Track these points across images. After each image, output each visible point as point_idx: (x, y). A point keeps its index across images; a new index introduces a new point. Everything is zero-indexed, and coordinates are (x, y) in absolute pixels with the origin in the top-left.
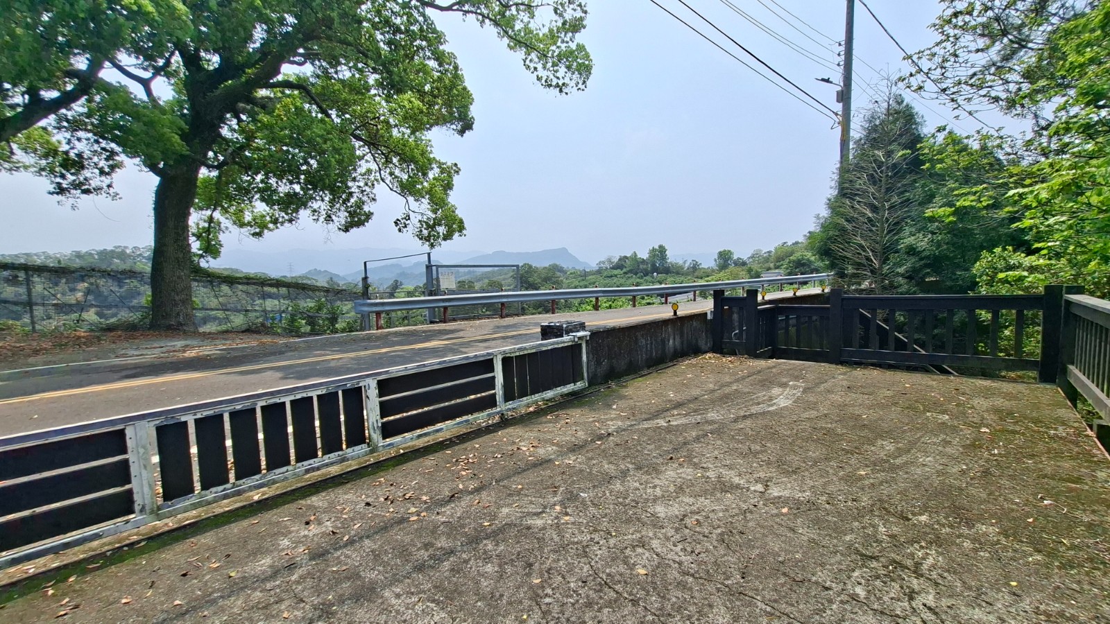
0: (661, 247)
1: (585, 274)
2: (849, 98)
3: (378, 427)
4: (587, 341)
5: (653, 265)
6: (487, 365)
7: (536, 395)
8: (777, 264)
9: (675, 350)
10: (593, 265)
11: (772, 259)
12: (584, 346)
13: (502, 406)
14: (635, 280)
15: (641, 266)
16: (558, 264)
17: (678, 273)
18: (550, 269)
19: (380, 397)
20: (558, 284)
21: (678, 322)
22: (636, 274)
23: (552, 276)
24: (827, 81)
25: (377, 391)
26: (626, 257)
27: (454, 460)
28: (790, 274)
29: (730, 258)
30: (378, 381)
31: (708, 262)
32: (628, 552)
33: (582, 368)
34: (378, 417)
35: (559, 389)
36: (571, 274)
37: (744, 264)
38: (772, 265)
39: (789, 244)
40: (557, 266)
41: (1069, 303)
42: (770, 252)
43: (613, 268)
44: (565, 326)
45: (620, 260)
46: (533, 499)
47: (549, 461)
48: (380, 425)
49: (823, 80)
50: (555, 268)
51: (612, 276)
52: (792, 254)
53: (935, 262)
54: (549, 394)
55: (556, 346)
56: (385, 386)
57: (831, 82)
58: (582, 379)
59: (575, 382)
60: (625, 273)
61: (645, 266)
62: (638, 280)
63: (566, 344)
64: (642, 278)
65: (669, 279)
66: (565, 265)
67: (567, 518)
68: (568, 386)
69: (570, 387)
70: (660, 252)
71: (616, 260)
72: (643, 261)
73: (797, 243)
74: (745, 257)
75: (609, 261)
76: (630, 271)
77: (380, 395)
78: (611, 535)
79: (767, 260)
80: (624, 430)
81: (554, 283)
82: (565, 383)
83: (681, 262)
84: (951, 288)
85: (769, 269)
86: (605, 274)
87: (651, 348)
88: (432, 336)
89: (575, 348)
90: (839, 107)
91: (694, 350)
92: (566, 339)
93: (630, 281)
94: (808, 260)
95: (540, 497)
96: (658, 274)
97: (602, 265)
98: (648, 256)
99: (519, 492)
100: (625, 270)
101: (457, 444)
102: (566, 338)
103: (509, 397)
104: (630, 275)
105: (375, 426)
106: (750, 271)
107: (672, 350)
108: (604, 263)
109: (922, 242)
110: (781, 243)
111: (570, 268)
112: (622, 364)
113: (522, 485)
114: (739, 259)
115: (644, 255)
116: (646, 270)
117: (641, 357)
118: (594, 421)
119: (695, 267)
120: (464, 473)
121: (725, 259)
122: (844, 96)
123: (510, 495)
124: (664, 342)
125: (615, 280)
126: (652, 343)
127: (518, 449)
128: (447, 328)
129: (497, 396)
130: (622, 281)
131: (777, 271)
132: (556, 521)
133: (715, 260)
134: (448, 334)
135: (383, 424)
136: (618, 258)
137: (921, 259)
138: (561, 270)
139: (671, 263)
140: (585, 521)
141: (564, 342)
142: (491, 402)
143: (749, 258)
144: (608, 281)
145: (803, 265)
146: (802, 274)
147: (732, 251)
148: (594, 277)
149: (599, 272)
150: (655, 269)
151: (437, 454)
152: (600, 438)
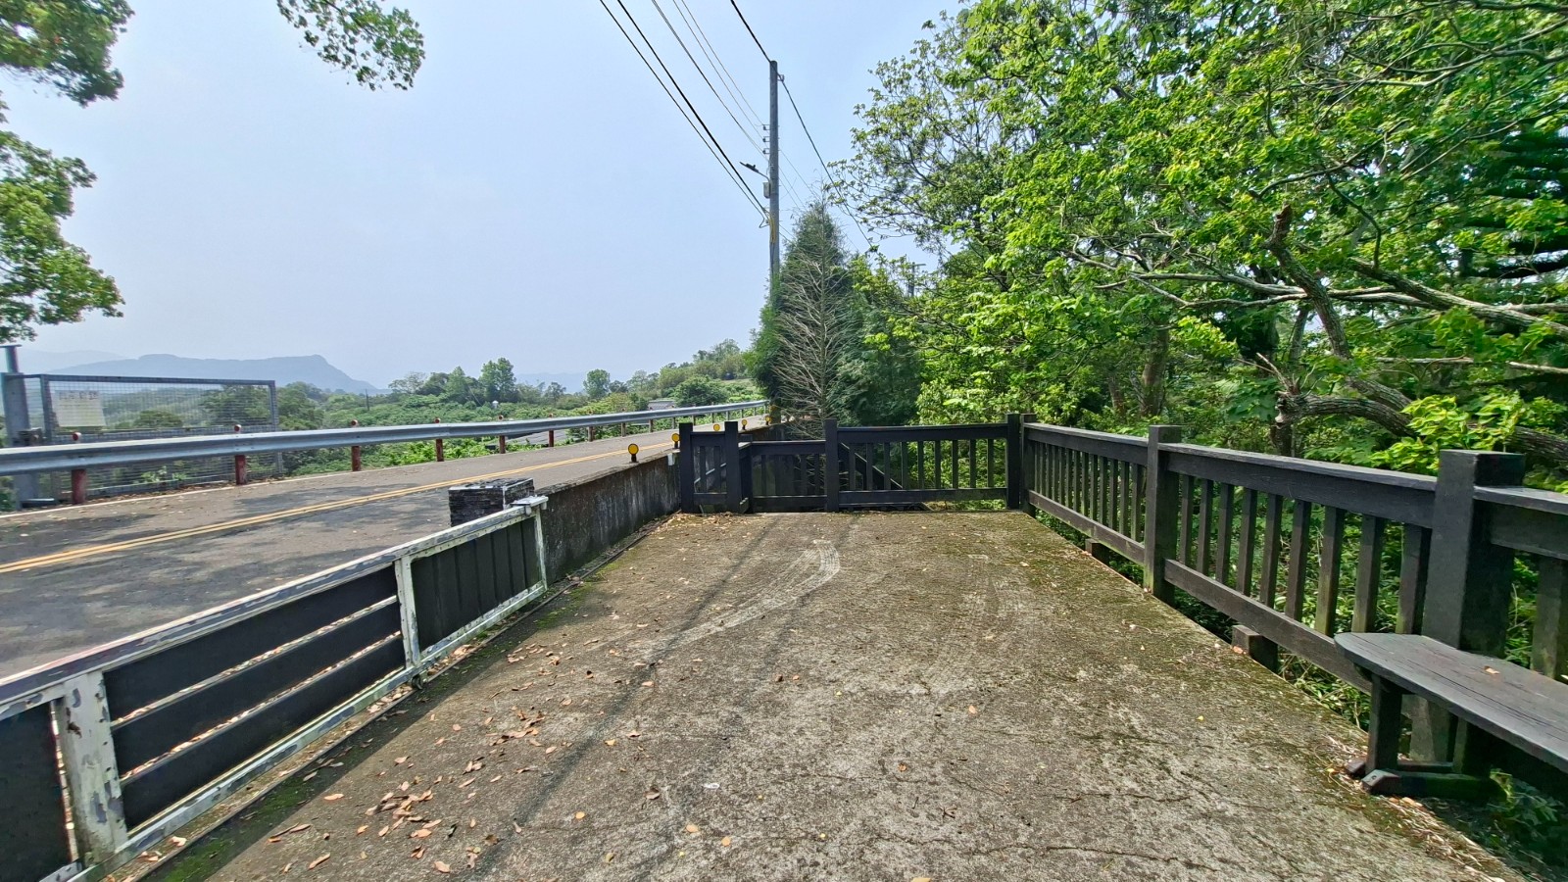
0: (503, 361)
1: (366, 403)
2: (777, 194)
3: (111, 801)
4: (542, 513)
5: (492, 389)
6: (384, 580)
7: (473, 623)
8: (666, 391)
9: (639, 515)
10: (381, 384)
11: (659, 383)
12: (538, 521)
13: (417, 661)
14: (462, 410)
15: (472, 390)
16: (307, 382)
17: (531, 402)
18: (293, 393)
19: (113, 719)
20: (313, 420)
21: (640, 471)
22: (463, 402)
23: (297, 405)
24: (753, 168)
25: (104, 703)
26: (443, 376)
27: (371, 810)
28: (683, 404)
29: (605, 382)
30: (105, 674)
31: (576, 386)
32: (868, 855)
33: (537, 559)
34: (113, 773)
35: (506, 603)
36: (337, 400)
37: (624, 390)
38: (659, 392)
39: (678, 366)
40: (305, 386)
41: (1027, 430)
42: (654, 375)
43: (421, 392)
44: (505, 489)
45: (433, 379)
46: (632, 830)
47: (589, 743)
48: (117, 793)
49: (748, 166)
50: (303, 392)
51: (419, 406)
52: (680, 379)
53: (872, 391)
54: (493, 616)
55: (499, 527)
56: (121, 687)
57: (757, 171)
58: (539, 579)
59: (528, 586)
60: (443, 400)
61: (478, 391)
62: (467, 412)
63: (513, 522)
64: (474, 408)
65: (519, 411)
66: (321, 385)
67: (726, 840)
68: (519, 595)
69: (523, 597)
70: (504, 369)
71: (426, 379)
72: (475, 383)
73: (686, 365)
74: (624, 381)
75: (414, 380)
76: (453, 398)
77: (114, 712)
78: (820, 840)
79: (652, 385)
80: (668, 652)
81: (304, 416)
82: (513, 593)
83: (535, 386)
84: (884, 419)
85: (655, 397)
86: (407, 401)
87: (614, 515)
88: (59, 537)
89: (525, 526)
90: (766, 203)
91: (656, 513)
92: (510, 513)
93: (454, 413)
94: (703, 386)
95: (639, 819)
96: (500, 402)
97: (399, 387)
98: (481, 374)
99: (588, 827)
100: (443, 396)
101: (342, 771)
102: (507, 511)
103: (425, 640)
104: (452, 404)
105: (103, 800)
106: (634, 398)
107: (635, 514)
108: (403, 383)
109: (857, 369)
110: (668, 363)
111: (333, 390)
112: (580, 545)
113: (580, 809)
114: (617, 382)
115: (475, 372)
116: (480, 396)
117: (604, 529)
118: (603, 649)
119: (556, 394)
120: (424, 833)
121: (598, 379)
122: (772, 192)
123: (575, 841)
124: (626, 503)
125: (426, 411)
126: (613, 506)
127: (505, 738)
128: (94, 515)
129: (405, 643)
130: (438, 413)
131: (665, 399)
132: (712, 855)
133: (585, 383)
134: (110, 528)
135: (126, 789)
136: (430, 376)
137: (859, 388)
138: (315, 394)
139: (520, 386)
140: (759, 834)
141: (511, 518)
142: (395, 656)
143: (629, 382)
144: (412, 412)
145: (698, 393)
146: (698, 405)
147: (608, 371)
148: (385, 406)
149: (394, 398)
150: (494, 395)
151: (303, 812)
152: (642, 674)
